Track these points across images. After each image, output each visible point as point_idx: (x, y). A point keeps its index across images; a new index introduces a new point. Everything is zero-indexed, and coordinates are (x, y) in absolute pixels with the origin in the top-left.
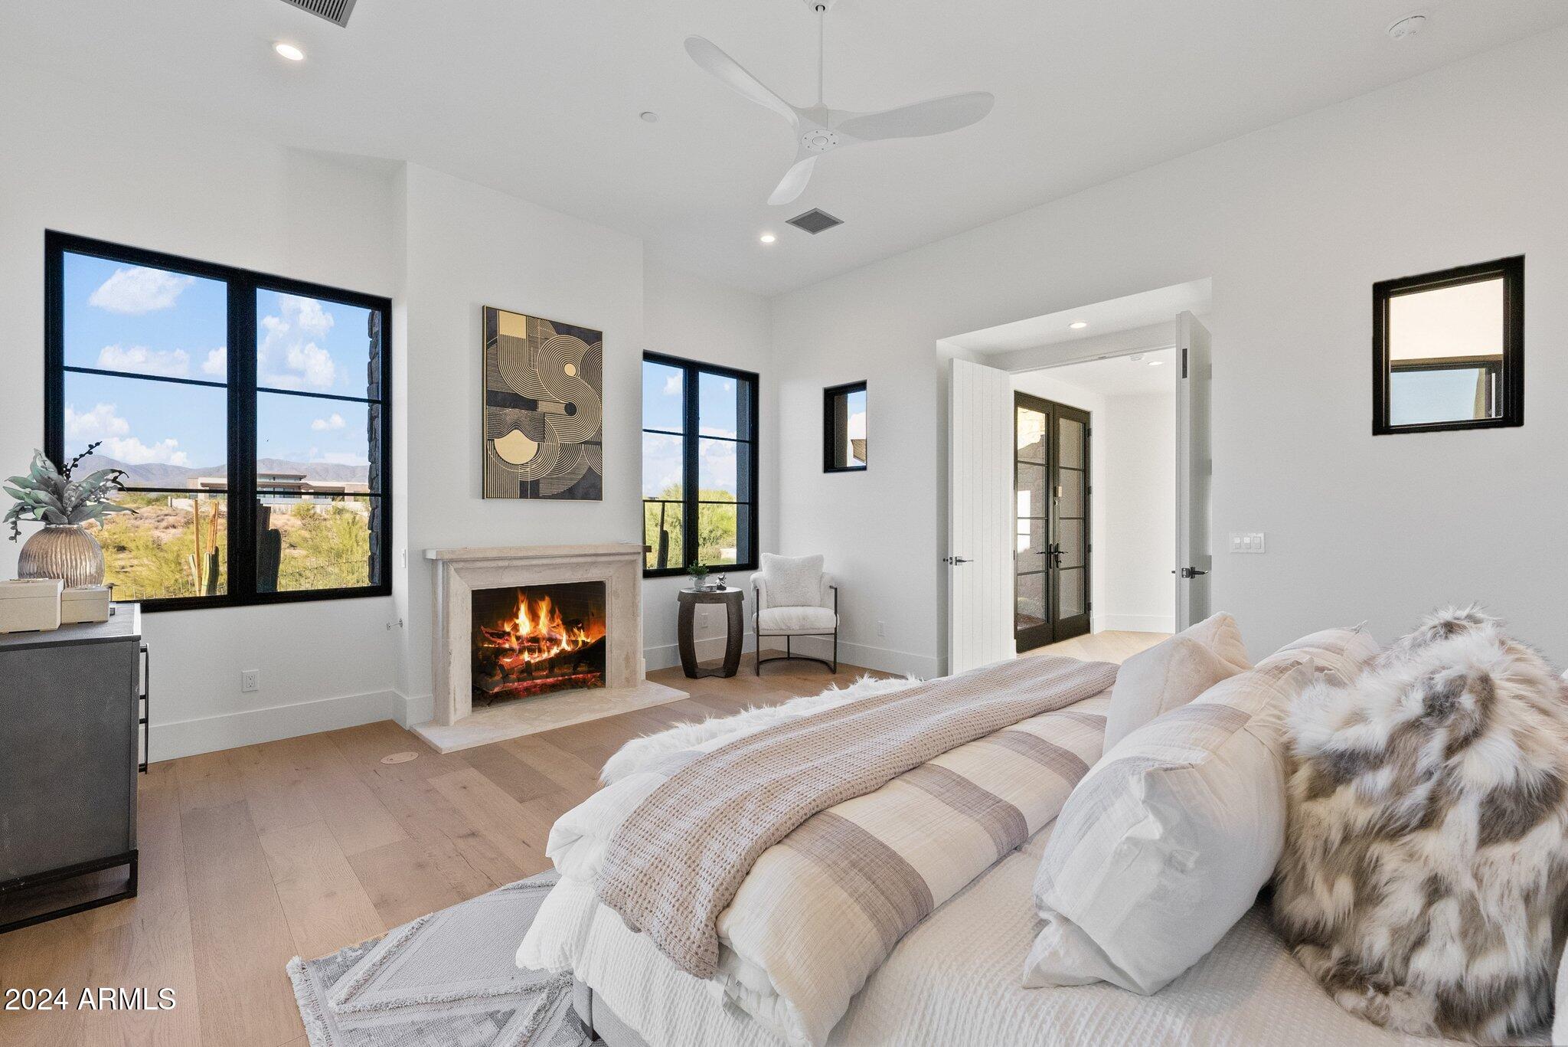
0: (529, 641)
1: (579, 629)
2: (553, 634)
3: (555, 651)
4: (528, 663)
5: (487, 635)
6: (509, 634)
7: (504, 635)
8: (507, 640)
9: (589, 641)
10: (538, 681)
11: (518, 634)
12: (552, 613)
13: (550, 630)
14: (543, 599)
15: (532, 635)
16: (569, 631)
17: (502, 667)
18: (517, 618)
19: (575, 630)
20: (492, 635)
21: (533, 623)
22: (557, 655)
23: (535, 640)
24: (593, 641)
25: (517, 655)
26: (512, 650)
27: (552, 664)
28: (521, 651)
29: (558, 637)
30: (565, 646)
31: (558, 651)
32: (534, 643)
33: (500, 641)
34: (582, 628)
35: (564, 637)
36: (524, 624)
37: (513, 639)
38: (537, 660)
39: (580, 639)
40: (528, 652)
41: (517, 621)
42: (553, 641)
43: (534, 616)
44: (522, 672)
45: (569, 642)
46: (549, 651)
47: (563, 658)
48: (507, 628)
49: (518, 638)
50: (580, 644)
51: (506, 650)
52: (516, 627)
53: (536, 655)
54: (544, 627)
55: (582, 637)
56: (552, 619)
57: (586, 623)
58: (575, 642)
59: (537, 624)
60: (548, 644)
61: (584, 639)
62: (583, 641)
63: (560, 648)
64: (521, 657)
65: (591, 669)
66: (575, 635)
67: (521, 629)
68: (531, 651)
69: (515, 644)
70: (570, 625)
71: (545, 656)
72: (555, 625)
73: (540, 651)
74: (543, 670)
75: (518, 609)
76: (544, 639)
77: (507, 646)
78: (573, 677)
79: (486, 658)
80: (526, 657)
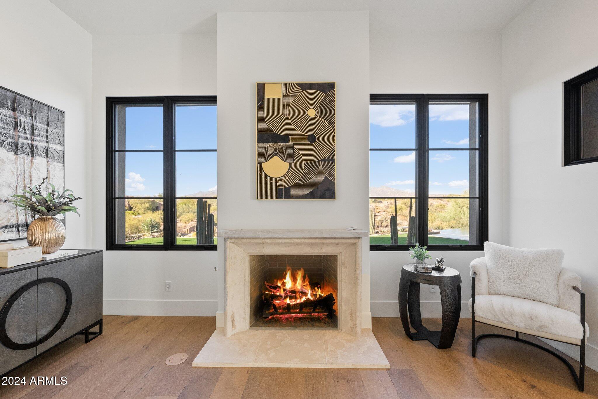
0: (290, 292)
1: (318, 288)
2: (304, 289)
3: (304, 299)
4: (289, 304)
5: (268, 287)
6: (280, 287)
7: (277, 288)
8: (278, 291)
9: (323, 295)
10: (293, 315)
11: (285, 288)
12: (304, 278)
13: (302, 287)
14: (300, 270)
15: (292, 289)
16: (312, 288)
17: (274, 305)
18: (285, 279)
19: (316, 288)
20: (271, 287)
21: (293, 283)
22: (305, 302)
23: (293, 292)
24: (325, 295)
25: (283, 300)
26: (280, 296)
27: (301, 306)
28: (285, 298)
29: (306, 291)
30: (309, 296)
31: (305, 299)
32: (293, 294)
33: (275, 291)
34: (320, 287)
35: (309, 292)
36: (289, 283)
37: (282, 290)
38: (294, 303)
39: (318, 294)
40: (289, 298)
41: (285, 281)
42: (304, 294)
43: (294, 279)
44: (284, 309)
45: (312, 295)
46: (300, 299)
47: (307, 304)
48: (279, 284)
49: (284, 290)
50: (318, 296)
51: (277, 296)
52: (284, 284)
53: (294, 300)
54: (299, 285)
55: (319, 293)
56: (304, 281)
57: (322, 285)
58: (315, 295)
59: (296, 283)
60: (301, 295)
61: (320, 294)
62: (320, 295)
63: (307, 298)
64: (285, 301)
65: (322, 311)
66: (315, 291)
67: (286, 285)
68: (291, 298)
69: (282, 293)
70: (313, 285)
71: (298, 301)
72: (305, 284)
73: (296, 298)
74: (296, 309)
75: (286, 274)
76: (298, 292)
77: (278, 294)
78: (313, 314)
79: (266, 299)
80: (288, 301)
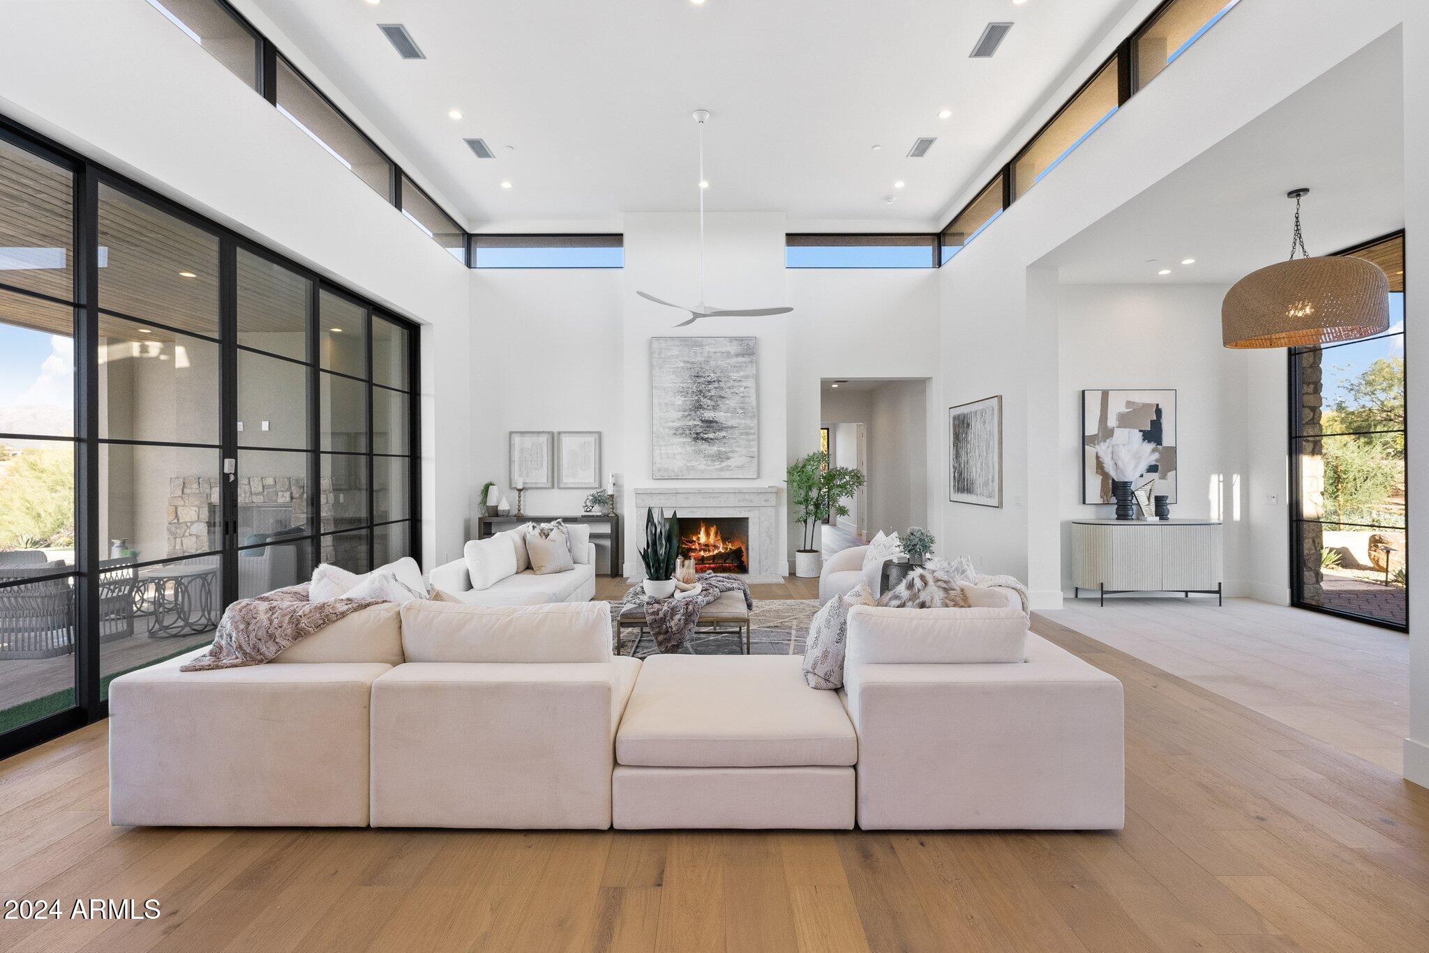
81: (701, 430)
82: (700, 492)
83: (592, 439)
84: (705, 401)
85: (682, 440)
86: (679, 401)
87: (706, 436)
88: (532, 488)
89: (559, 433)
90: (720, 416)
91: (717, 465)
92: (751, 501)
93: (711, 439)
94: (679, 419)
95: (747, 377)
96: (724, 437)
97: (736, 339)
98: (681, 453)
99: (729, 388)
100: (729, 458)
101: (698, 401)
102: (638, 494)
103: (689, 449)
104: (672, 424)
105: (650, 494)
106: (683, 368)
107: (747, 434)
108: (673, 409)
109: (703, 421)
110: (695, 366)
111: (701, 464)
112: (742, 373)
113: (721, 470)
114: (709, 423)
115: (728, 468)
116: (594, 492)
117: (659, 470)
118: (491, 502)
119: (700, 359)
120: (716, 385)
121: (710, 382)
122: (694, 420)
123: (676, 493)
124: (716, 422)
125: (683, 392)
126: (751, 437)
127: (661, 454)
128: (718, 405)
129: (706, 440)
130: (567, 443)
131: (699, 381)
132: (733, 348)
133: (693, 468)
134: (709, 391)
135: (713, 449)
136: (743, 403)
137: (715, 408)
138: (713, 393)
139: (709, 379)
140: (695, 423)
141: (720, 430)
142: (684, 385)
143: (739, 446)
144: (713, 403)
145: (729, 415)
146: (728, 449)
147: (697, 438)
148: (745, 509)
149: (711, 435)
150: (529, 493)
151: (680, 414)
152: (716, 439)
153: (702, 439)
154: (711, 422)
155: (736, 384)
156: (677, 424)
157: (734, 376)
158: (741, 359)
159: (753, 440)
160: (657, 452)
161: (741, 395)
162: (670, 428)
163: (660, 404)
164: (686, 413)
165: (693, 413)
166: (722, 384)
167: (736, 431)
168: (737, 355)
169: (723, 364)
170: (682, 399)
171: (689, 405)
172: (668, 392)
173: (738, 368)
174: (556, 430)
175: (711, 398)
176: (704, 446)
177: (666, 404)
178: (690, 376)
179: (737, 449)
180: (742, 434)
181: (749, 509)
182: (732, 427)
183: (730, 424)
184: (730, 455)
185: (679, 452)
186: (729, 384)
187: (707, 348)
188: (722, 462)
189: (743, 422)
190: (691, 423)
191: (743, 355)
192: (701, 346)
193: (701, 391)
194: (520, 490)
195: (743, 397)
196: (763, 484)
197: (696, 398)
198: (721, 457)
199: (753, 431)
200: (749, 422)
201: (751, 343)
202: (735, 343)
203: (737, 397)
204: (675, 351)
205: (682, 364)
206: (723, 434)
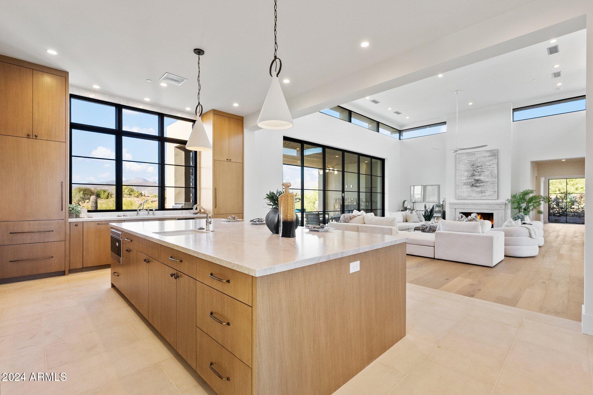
81: (474, 183)
82: (473, 204)
83: (436, 187)
84: (476, 173)
85: (466, 186)
86: (466, 174)
87: (476, 185)
88: (418, 202)
89: (426, 186)
90: (482, 178)
91: (480, 195)
92: (494, 207)
93: (478, 186)
94: (466, 180)
95: (493, 164)
96: (483, 185)
97: (489, 151)
98: (466, 191)
99: (486, 168)
100: (485, 192)
101: (473, 173)
102: (450, 204)
103: (469, 189)
104: (463, 181)
105: (455, 204)
106: (467, 163)
107: (493, 184)
108: (464, 176)
109: (475, 180)
110: (472, 162)
111: (474, 195)
112: (491, 163)
113: (482, 196)
114: (477, 181)
115: (485, 196)
116: (437, 203)
117: (458, 196)
118: (405, 206)
119: (474, 159)
120: (480, 167)
121: (478, 167)
122: (472, 180)
123: (464, 204)
124: (480, 180)
125: (467, 171)
126: (495, 185)
127: (459, 191)
128: (481, 174)
129: (476, 186)
130: (428, 188)
131: (473, 167)
132: (487, 154)
133: (471, 196)
134: (477, 170)
135: (479, 189)
136: (491, 173)
137: (479, 176)
138: (479, 170)
139: (477, 166)
140: (472, 181)
141: (481, 183)
142: (468, 168)
143: (489, 188)
144: (479, 174)
145: (485, 177)
146: (485, 189)
147: (472, 186)
148: (491, 210)
149: (478, 185)
150: (416, 203)
151: (466, 178)
152: (480, 186)
153: (475, 186)
154: (478, 180)
155: (489, 166)
156: (465, 181)
157: (488, 164)
158: (491, 158)
159: (496, 186)
160: (457, 191)
161: (491, 170)
162: (462, 183)
163: (459, 175)
164: (469, 178)
165: (471, 178)
166: (482, 167)
167: (488, 183)
168: (489, 157)
169: (484, 160)
170: (467, 173)
171: (469, 175)
172: (462, 171)
173: (490, 160)
174: (425, 185)
175: (478, 172)
176: (475, 189)
177: (461, 175)
178: (470, 165)
179: (489, 189)
180: (491, 184)
181: (493, 210)
182: (487, 182)
183: (486, 180)
184: (485, 191)
185: (466, 190)
186: (486, 167)
187: (477, 155)
188: (483, 194)
189: (491, 179)
190: (470, 181)
191: (492, 156)
192: (474, 155)
193: (474, 170)
194: (414, 203)
195: (491, 171)
196: (499, 201)
197: (473, 172)
198: (481, 192)
199: (495, 183)
200: (494, 180)
201: (495, 152)
202: (488, 152)
203: (489, 171)
204: (465, 157)
205: (467, 162)
206: (482, 184)
